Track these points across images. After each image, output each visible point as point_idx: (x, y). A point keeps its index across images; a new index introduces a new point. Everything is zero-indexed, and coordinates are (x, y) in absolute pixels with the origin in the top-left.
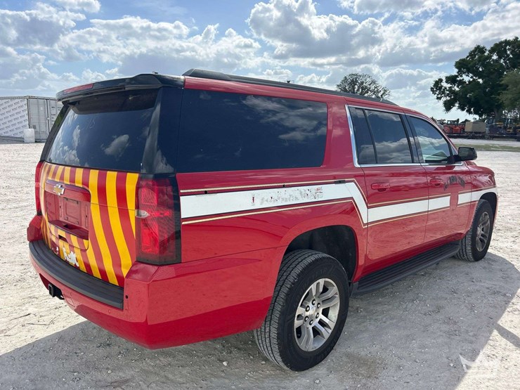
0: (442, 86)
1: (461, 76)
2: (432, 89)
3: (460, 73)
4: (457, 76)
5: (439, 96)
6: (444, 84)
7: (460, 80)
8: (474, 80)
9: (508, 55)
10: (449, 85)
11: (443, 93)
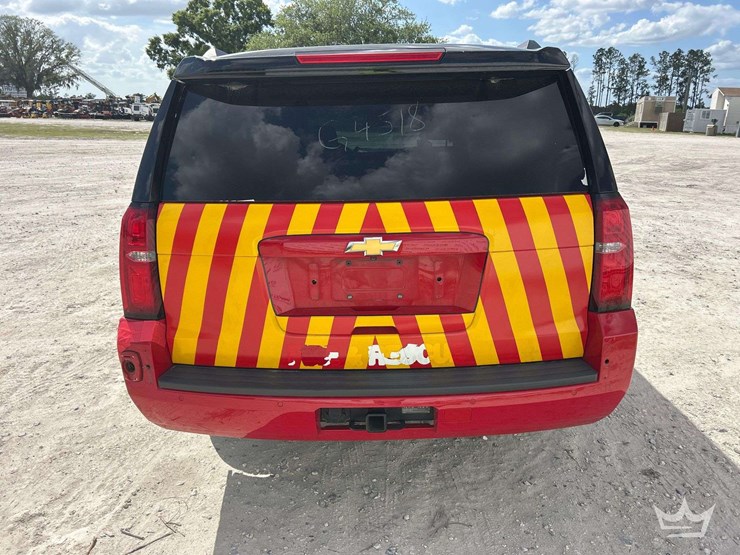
0: (161, 49)
1: (183, 36)
2: (148, 51)
3: (182, 32)
4: (178, 36)
5: (161, 63)
6: (164, 46)
7: (184, 42)
8: (201, 43)
9: (237, 14)
10: (171, 49)
11: (165, 58)
